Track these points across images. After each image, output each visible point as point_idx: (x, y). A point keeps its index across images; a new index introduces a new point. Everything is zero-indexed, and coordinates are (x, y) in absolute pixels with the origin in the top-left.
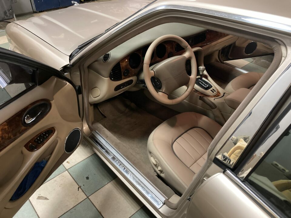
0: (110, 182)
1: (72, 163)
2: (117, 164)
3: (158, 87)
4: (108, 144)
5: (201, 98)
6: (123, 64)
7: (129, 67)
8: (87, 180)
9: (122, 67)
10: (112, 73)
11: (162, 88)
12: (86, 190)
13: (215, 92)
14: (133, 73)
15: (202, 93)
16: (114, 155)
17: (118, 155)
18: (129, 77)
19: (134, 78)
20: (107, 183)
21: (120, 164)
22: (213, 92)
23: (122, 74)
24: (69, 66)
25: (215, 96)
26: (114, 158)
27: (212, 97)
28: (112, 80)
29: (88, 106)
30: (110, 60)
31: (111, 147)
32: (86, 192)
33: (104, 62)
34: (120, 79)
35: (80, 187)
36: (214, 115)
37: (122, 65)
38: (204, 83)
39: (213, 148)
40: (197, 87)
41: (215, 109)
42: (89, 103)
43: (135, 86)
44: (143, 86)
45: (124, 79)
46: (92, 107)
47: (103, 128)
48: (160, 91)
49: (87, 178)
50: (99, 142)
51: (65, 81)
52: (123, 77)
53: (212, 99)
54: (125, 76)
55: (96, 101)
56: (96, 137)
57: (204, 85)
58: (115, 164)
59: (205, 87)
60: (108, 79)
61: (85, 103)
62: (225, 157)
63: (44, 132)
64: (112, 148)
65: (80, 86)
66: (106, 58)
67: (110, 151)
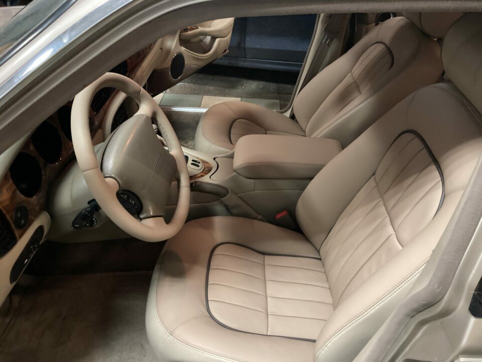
6: (4, 198)
9: (3, 207)
11: (144, 208)
13: (200, 165)
14: (37, 208)
18: (31, 223)
19: (42, 220)
22: (198, 166)
23: (13, 225)
25: (206, 172)
27: (203, 176)
45: (22, 236)
48: (142, 216)
52: (17, 233)
53: (207, 180)
54: (20, 227)
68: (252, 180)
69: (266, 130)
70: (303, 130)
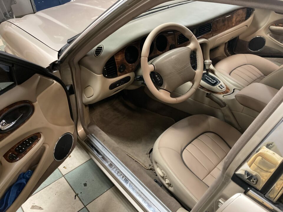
0: (109, 189)
1: (69, 168)
2: (115, 172)
3: (159, 84)
4: (104, 149)
5: (208, 95)
6: (119, 59)
7: (125, 61)
8: (85, 187)
9: (117, 61)
10: (105, 69)
12: (84, 199)
13: (223, 89)
14: (130, 69)
15: (208, 90)
16: (111, 161)
17: (116, 162)
18: (126, 73)
19: (131, 75)
20: (106, 190)
21: (118, 172)
23: (118, 70)
24: (57, 62)
25: (224, 93)
26: (111, 165)
27: (220, 94)
28: (106, 77)
29: (82, 108)
30: (102, 53)
31: (108, 152)
32: (83, 200)
33: (96, 57)
34: (115, 75)
35: (77, 195)
36: (223, 113)
37: (116, 59)
38: (210, 78)
39: (231, 160)
40: (203, 83)
41: (225, 108)
42: (83, 104)
43: (133, 83)
44: (142, 83)
45: (120, 75)
46: (88, 108)
47: (99, 131)
48: (161, 88)
49: (85, 185)
50: (95, 146)
51: (51, 80)
52: (118, 73)
53: (221, 96)
54: (120, 72)
55: (90, 102)
56: (92, 142)
57: (210, 81)
58: (113, 172)
59: (213, 83)
60: (101, 75)
61: (79, 104)
62: (249, 175)
63: (27, 139)
64: (109, 154)
65: (72, 85)
66: (99, 51)
67: (107, 157)
68: (242, 106)
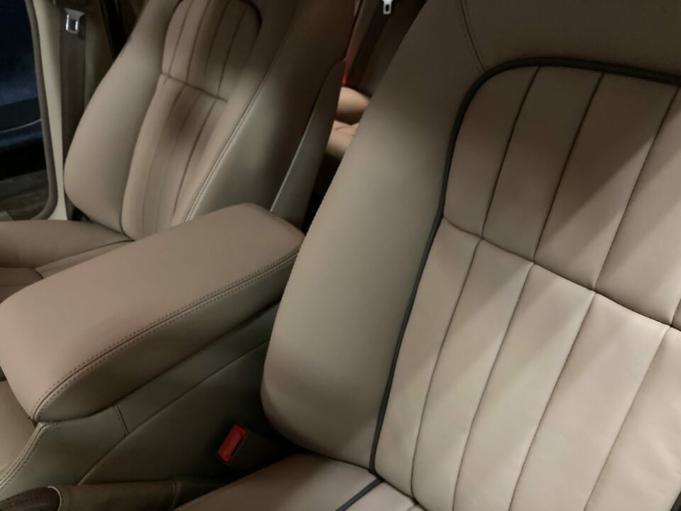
68: (110, 410)
69: (32, 267)
70: (115, 231)
